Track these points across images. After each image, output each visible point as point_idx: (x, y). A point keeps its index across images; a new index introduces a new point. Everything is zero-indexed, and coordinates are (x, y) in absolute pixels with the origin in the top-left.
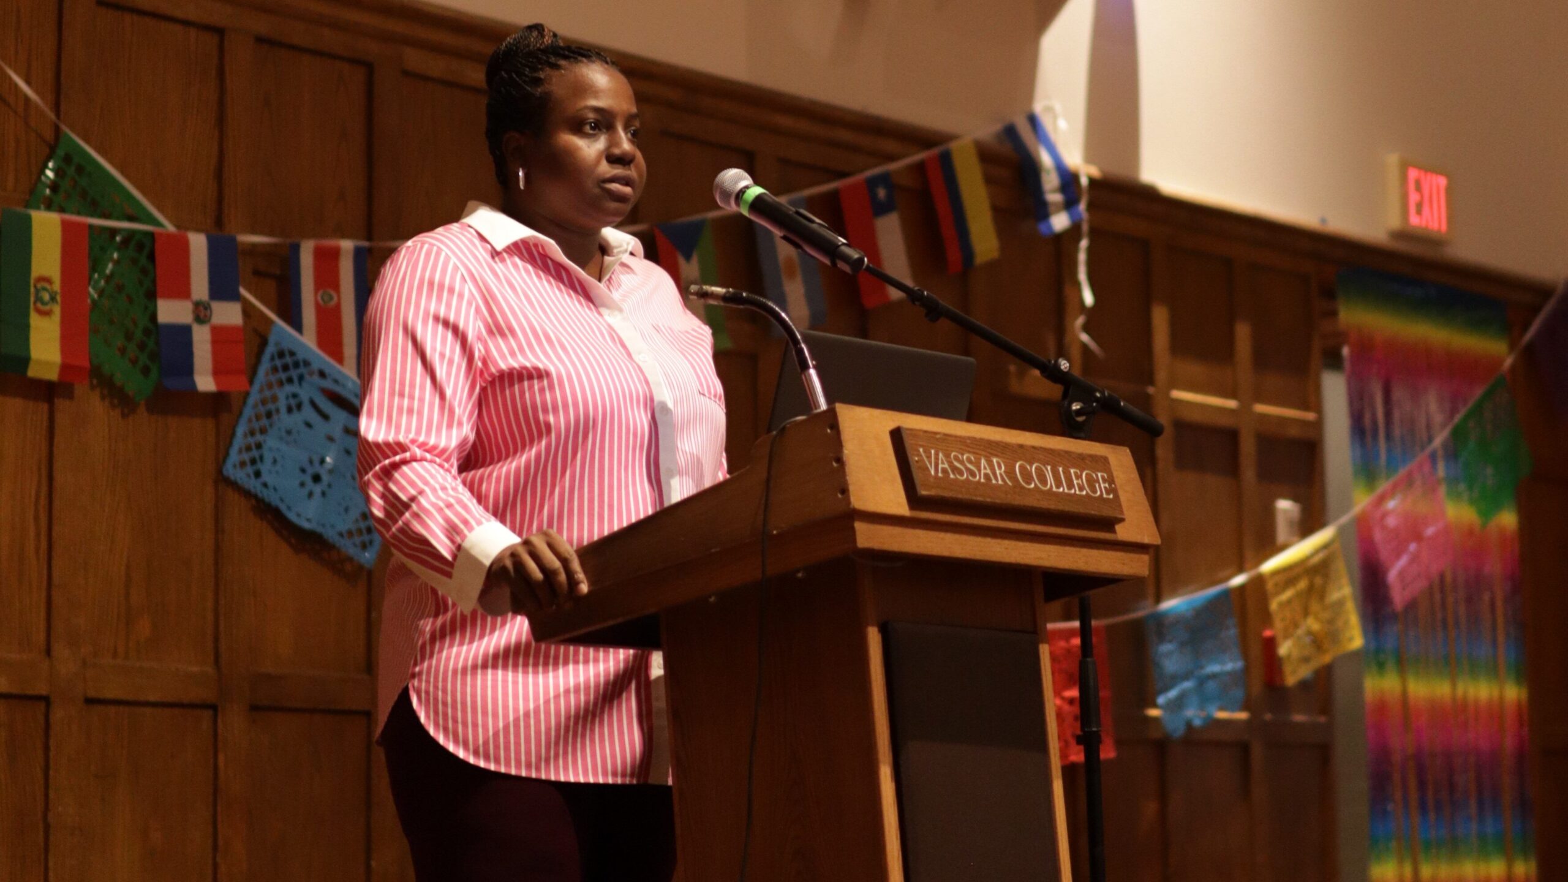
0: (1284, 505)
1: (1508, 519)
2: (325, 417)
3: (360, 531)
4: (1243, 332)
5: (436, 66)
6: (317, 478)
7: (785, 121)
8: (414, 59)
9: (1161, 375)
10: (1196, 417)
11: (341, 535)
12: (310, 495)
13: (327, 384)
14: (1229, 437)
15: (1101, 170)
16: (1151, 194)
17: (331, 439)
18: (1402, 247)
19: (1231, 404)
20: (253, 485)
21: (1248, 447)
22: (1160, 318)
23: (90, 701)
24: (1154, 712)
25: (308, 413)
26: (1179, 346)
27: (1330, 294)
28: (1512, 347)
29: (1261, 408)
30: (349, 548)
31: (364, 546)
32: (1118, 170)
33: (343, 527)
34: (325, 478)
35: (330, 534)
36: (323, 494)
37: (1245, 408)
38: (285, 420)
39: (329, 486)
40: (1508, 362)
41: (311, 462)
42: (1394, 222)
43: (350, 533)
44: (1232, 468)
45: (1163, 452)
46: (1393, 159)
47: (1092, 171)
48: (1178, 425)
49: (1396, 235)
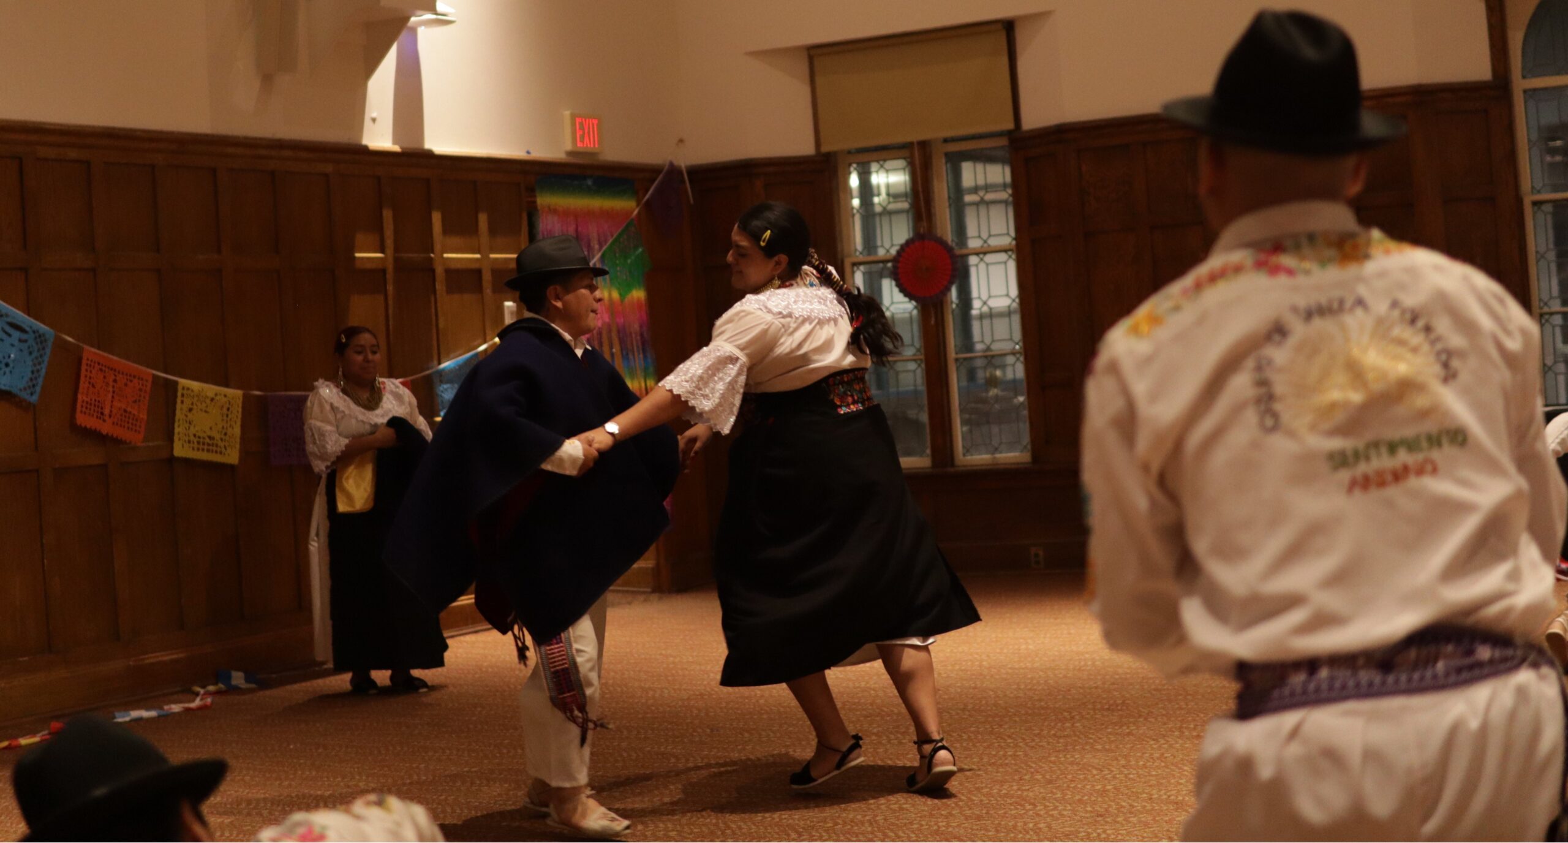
0: (509, 303)
1: (639, 294)
2: (10, 335)
3: (29, 387)
4: (483, 219)
6: (7, 365)
7: (230, 150)
9: (438, 247)
10: (459, 266)
11: (21, 390)
12: (5, 373)
13: (9, 320)
14: (478, 272)
15: (401, 148)
16: (430, 155)
17: (12, 345)
18: (574, 160)
19: (478, 256)
21: (487, 277)
22: (436, 218)
25: (2, 333)
26: (447, 231)
27: (531, 191)
28: (639, 202)
29: (493, 256)
30: (25, 395)
31: (32, 394)
32: (411, 145)
33: (21, 387)
34: (11, 365)
35: (15, 391)
36: (11, 372)
37: (485, 257)
39: (13, 368)
40: (636, 212)
41: (4, 358)
42: (568, 146)
43: (25, 389)
44: (479, 288)
45: (440, 286)
46: (567, 113)
47: (397, 148)
48: (448, 271)
49: (570, 153)
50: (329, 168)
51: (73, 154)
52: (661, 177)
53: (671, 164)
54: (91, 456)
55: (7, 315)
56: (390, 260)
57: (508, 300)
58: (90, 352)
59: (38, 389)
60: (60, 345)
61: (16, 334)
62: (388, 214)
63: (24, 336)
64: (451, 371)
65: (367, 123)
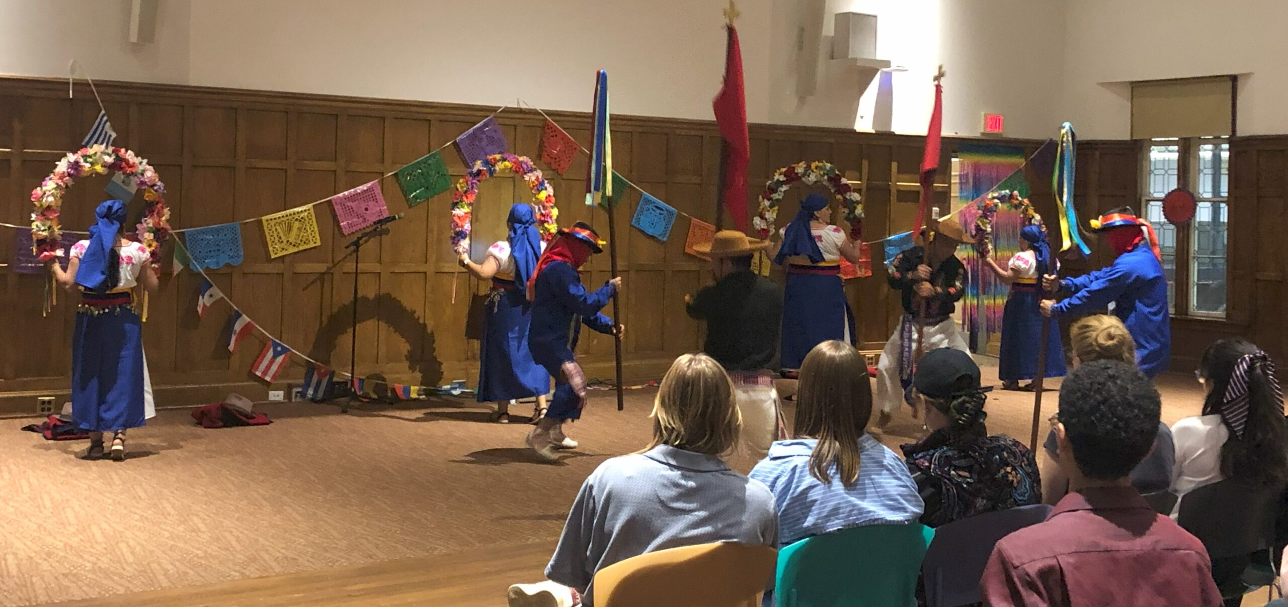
0: (936, 209)
2: (655, 211)
3: (663, 234)
5: (683, 132)
6: (652, 224)
7: (778, 131)
8: (678, 132)
9: (893, 179)
10: (906, 189)
11: (659, 235)
12: (651, 228)
14: (917, 193)
15: (877, 131)
16: (893, 135)
17: (655, 216)
18: (983, 138)
19: (917, 184)
20: (637, 226)
22: (894, 165)
23: (601, 271)
24: (885, 263)
25: (651, 210)
26: (900, 171)
28: (1026, 159)
30: (660, 238)
31: (664, 237)
32: (882, 129)
33: (659, 233)
35: (655, 235)
36: (654, 227)
38: (645, 212)
39: (656, 225)
40: (1024, 164)
41: (652, 221)
42: (982, 130)
43: (661, 235)
44: (918, 201)
45: (893, 198)
46: (983, 113)
47: (873, 131)
48: (899, 191)
49: (983, 134)
50: (832, 140)
51: (693, 133)
52: (1043, 146)
53: (1051, 140)
54: (693, 266)
55: (654, 202)
56: (865, 185)
57: (935, 207)
58: (695, 220)
59: (667, 235)
60: (679, 216)
61: (659, 211)
62: (865, 163)
63: (662, 212)
64: (895, 240)
65: (858, 118)
